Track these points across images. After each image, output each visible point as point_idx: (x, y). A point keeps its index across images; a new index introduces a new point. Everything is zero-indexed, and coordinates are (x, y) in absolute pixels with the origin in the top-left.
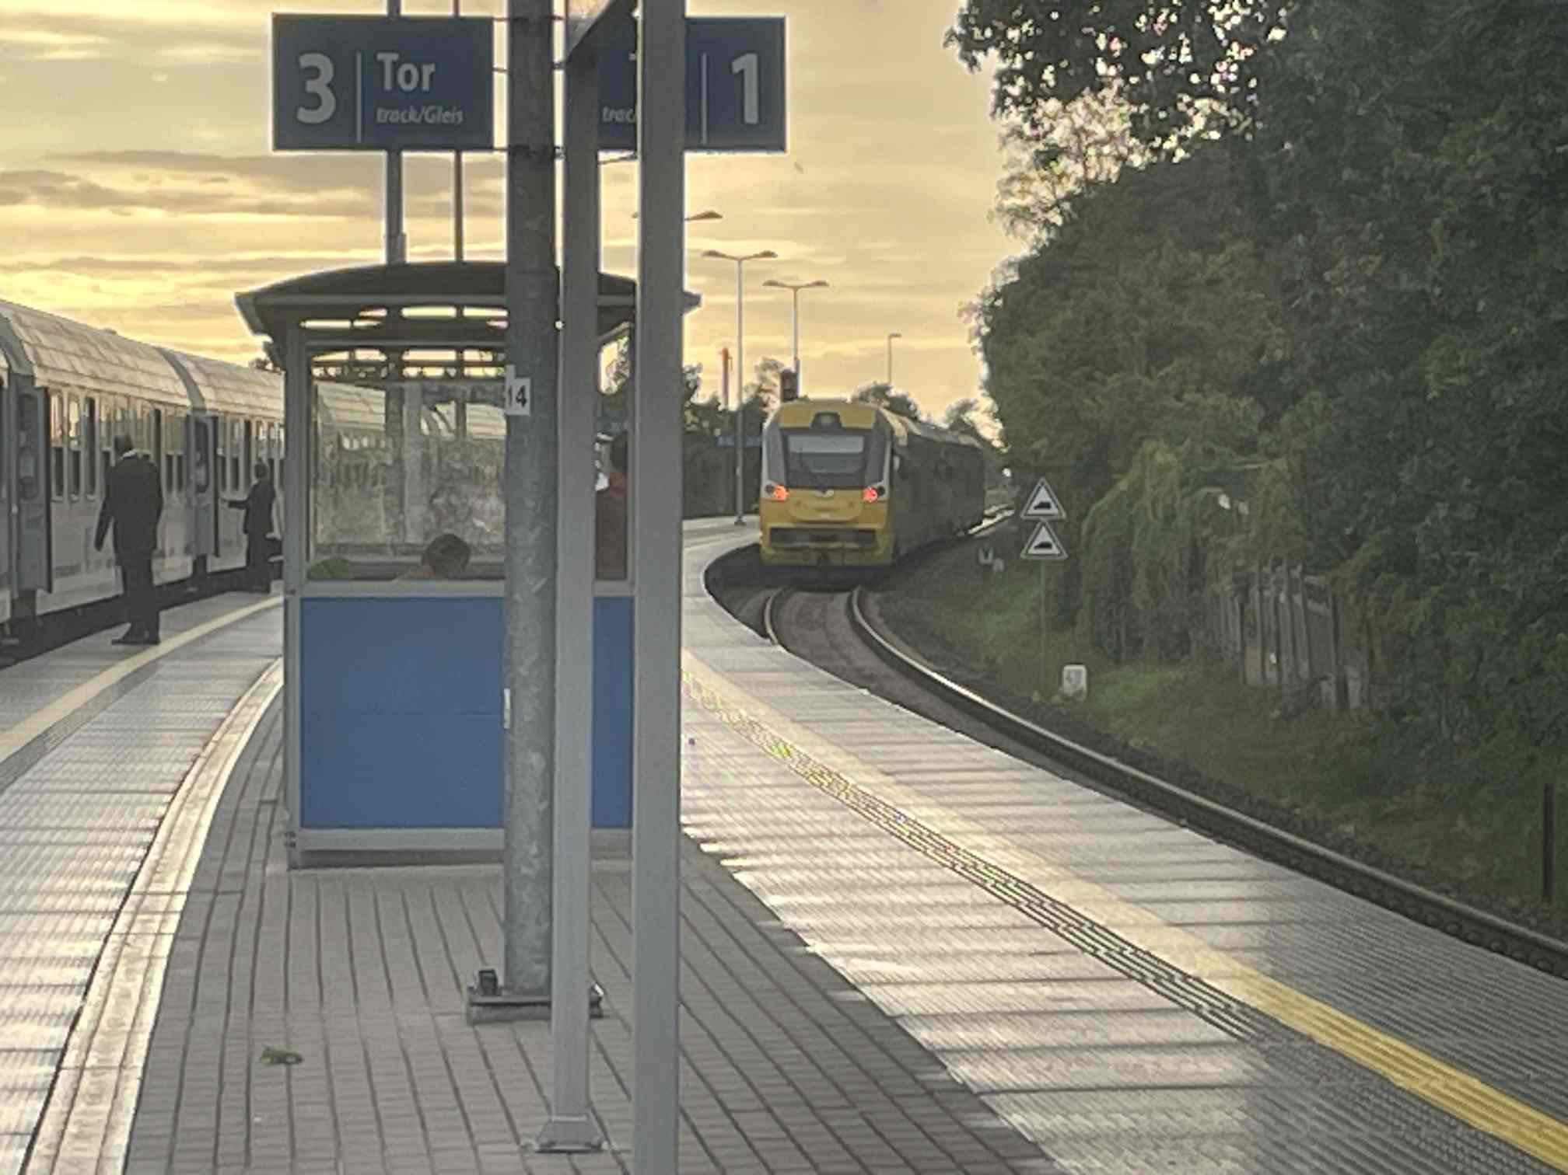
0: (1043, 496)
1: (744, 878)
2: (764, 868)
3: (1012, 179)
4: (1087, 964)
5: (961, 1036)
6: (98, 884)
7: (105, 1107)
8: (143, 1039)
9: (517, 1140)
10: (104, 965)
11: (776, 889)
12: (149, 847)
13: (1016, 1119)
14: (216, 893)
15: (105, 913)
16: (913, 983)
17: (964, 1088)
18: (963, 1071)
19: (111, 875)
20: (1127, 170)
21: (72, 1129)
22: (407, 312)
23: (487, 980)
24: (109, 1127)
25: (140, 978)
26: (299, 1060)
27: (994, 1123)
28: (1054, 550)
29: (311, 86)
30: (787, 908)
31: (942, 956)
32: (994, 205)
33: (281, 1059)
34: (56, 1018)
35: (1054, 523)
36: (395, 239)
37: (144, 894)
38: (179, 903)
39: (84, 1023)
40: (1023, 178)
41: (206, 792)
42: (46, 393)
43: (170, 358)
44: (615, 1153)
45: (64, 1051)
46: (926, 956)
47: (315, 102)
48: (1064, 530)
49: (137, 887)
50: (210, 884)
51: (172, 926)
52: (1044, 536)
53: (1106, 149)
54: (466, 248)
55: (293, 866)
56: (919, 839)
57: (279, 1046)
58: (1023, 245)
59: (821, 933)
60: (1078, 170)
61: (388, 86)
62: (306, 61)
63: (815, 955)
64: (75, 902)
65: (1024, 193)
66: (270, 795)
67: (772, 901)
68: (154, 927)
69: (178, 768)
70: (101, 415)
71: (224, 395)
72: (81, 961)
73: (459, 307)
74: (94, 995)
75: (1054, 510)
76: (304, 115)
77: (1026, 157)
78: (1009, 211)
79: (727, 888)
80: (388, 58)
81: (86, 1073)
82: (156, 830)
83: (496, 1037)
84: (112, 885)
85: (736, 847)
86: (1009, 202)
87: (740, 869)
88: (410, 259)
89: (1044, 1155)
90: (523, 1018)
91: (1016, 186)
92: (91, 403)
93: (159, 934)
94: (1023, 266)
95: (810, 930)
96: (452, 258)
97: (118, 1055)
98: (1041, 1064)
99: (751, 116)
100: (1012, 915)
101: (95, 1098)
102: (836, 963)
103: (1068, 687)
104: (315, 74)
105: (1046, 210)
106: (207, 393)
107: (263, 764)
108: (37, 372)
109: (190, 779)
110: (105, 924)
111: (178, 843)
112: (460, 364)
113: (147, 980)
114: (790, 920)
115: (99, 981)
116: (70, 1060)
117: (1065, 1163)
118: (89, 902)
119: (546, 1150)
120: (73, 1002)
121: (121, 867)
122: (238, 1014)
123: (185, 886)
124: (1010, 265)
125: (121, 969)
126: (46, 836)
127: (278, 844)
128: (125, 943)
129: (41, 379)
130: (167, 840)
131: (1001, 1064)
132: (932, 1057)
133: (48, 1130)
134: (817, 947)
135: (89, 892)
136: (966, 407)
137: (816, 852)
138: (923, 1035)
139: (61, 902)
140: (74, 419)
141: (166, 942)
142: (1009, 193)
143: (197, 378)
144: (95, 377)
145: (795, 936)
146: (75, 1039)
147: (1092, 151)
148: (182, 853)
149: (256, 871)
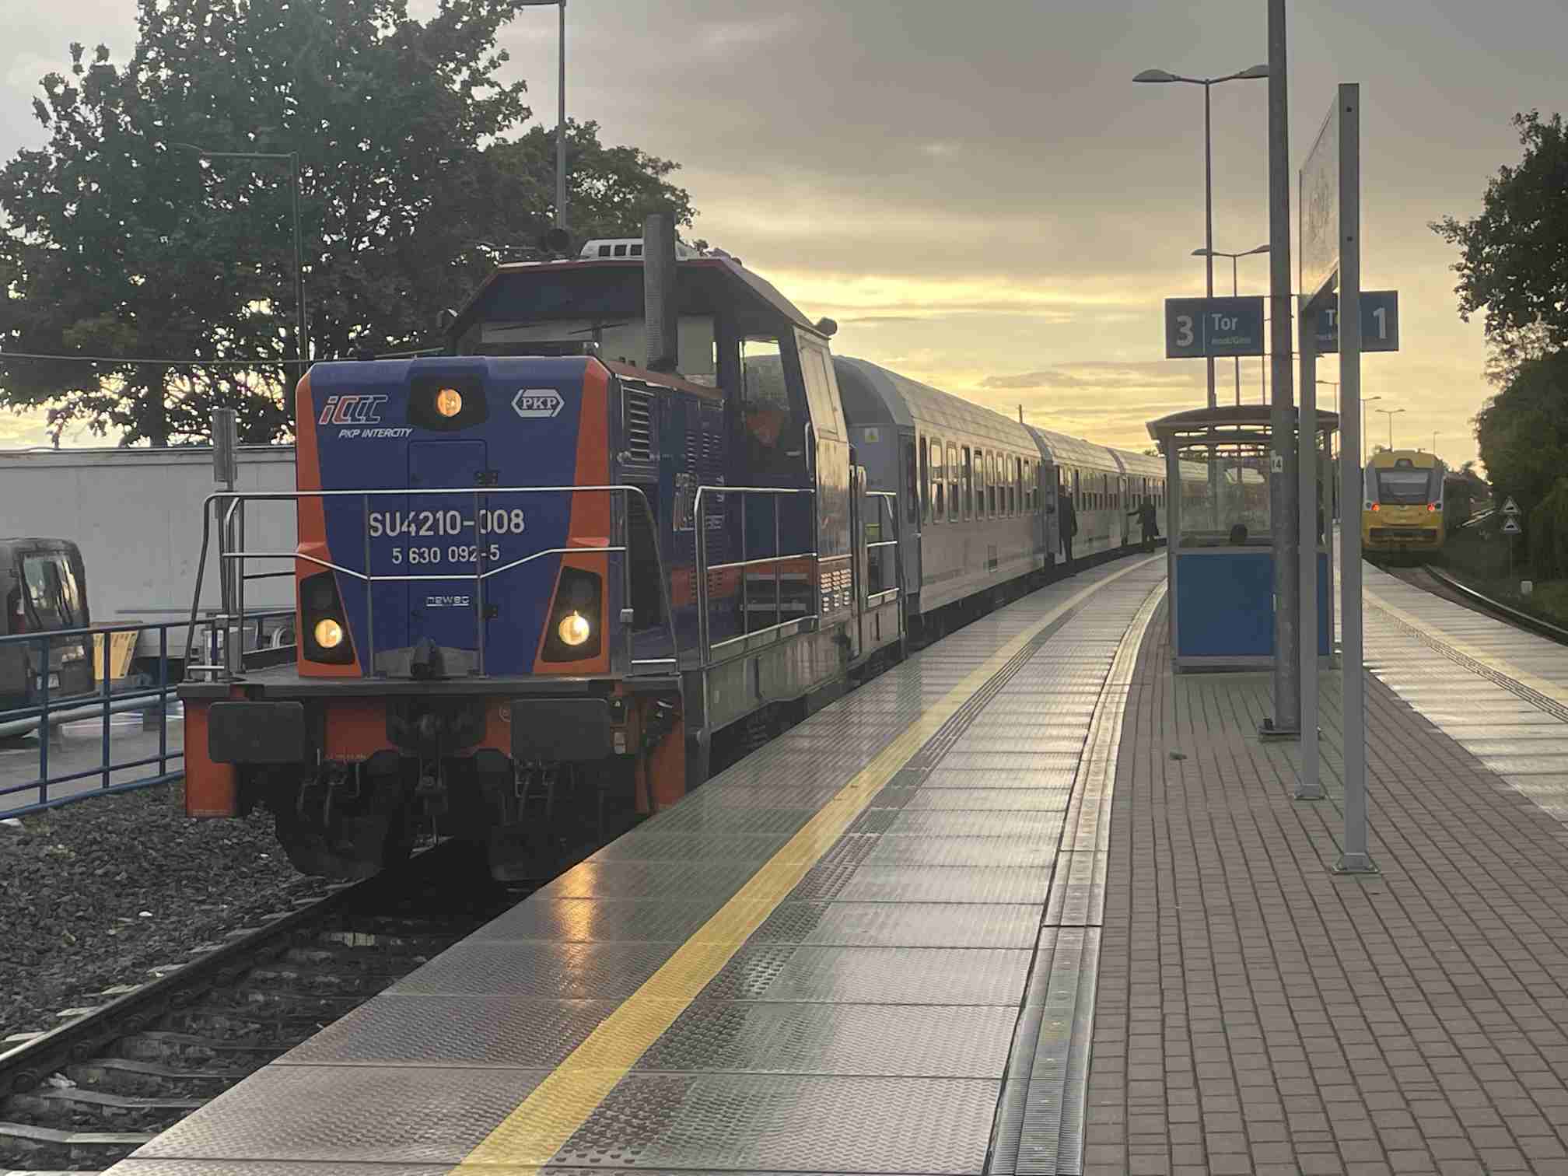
0: (1510, 504)
1: (1380, 678)
2: (1391, 674)
3: (1491, 360)
4: (1547, 717)
5: (1488, 749)
6: (1090, 681)
7: (1101, 777)
8: (1116, 748)
9: (1286, 794)
10: (1096, 715)
11: (1397, 683)
12: (1111, 664)
13: (1518, 787)
14: (1142, 685)
15: (1094, 693)
16: (1463, 725)
17: (1492, 773)
18: (1491, 765)
19: (1096, 677)
20: (1546, 354)
21: (1088, 786)
22: (1217, 428)
23: (1268, 723)
24: (1104, 786)
25: (1111, 722)
26: (1185, 757)
27: (1508, 789)
28: (1515, 529)
29: (1182, 330)
30: (1401, 691)
31: (1477, 713)
32: (1483, 372)
33: (1177, 757)
34: (1077, 739)
35: (1515, 517)
36: (1212, 396)
37: (1111, 685)
38: (1127, 689)
39: (1089, 741)
40: (1496, 359)
41: (1134, 641)
42: (1058, 467)
43: (1111, 451)
44: (1331, 800)
45: (1082, 752)
46: (1470, 713)
47: (1185, 337)
48: (1521, 520)
49: (1108, 682)
50: (1140, 681)
51: (1124, 699)
52: (1510, 522)
53: (1536, 345)
54: (1241, 399)
55: (1175, 673)
56: (1461, 660)
57: (1176, 751)
58: (1496, 389)
59: (1419, 702)
60: (1522, 355)
61: (1217, 328)
62: (1180, 319)
63: (1416, 713)
64: (1081, 689)
65: (1497, 366)
66: (1163, 642)
67: (1396, 688)
68: (1117, 699)
69: (1121, 631)
70: (1082, 477)
71: (1134, 467)
72: (1087, 714)
73: (1239, 426)
74: (1093, 729)
75: (1515, 511)
76: (1180, 343)
77: (1498, 350)
78: (1490, 375)
79: (1374, 682)
80: (1217, 316)
81: (1092, 764)
82: (1114, 658)
83: (1273, 749)
84: (1096, 681)
85: (1377, 664)
86: (1490, 370)
87: (1379, 674)
88: (1218, 405)
89: (1532, 803)
90: (1287, 740)
91: (1493, 363)
92: (1077, 471)
93: (1118, 703)
94: (1497, 399)
95: (1413, 701)
96: (1234, 404)
97: (1105, 755)
98: (1527, 762)
99: (1382, 335)
100: (1507, 694)
101: (1097, 773)
102: (1426, 716)
103: (1524, 591)
104: (1184, 324)
105: (1507, 373)
106: (1126, 466)
107: (1158, 629)
108: (1054, 459)
109: (1126, 636)
110: (1095, 698)
111: (1124, 663)
112: (1239, 451)
113: (1115, 723)
114: (1404, 697)
115: (1094, 722)
116: (1085, 756)
117: (1543, 807)
118: (1087, 688)
119: (1300, 798)
120: (1084, 732)
121: (1099, 673)
122: (1157, 738)
123: (1129, 681)
124: (1490, 399)
125: (1103, 717)
126: (1066, 660)
127: (1169, 664)
128: (1104, 707)
129: (1056, 462)
130: (1119, 662)
131: (1509, 762)
132: (1475, 758)
133: (1077, 787)
134: (1417, 708)
135: (1087, 685)
136: (1470, 464)
137: (1414, 666)
138: (1471, 749)
139: (1075, 689)
140: (1070, 479)
141: (1123, 706)
142: (1490, 366)
143: (1123, 460)
144: (1078, 461)
145: (1406, 704)
146: (1086, 749)
147: (1529, 346)
148: (1126, 666)
149: (1159, 676)
